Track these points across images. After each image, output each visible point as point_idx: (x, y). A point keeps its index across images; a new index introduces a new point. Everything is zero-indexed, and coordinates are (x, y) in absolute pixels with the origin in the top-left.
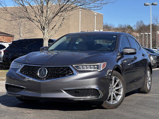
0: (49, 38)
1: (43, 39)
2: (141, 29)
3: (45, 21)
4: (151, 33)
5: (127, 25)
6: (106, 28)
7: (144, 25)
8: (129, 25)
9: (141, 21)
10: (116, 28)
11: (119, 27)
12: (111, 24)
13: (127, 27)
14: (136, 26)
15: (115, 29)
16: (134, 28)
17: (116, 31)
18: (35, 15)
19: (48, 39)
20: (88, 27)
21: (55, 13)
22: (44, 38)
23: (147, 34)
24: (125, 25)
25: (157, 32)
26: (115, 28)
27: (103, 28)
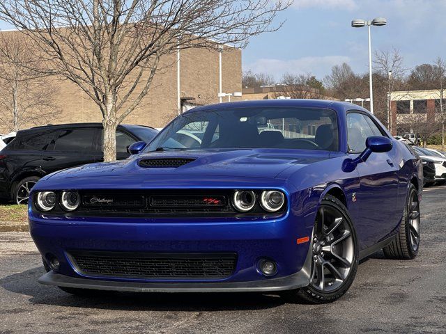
0: (117, 123)
1: (101, 124)
2: (345, 89)
3: (106, 79)
4: (371, 100)
5: (306, 76)
6: (250, 86)
7: (352, 75)
8: (313, 78)
9: (345, 65)
10: (277, 87)
11: (285, 83)
12: (262, 75)
13: (307, 83)
14: (332, 81)
15: (275, 89)
16: (326, 85)
17: (277, 93)
18: (80, 65)
19: (116, 125)
20: (202, 85)
21: (132, 59)
22: (105, 122)
23: (363, 100)
24: (302, 77)
25: (389, 95)
26: (273, 86)
27: (241, 85)
